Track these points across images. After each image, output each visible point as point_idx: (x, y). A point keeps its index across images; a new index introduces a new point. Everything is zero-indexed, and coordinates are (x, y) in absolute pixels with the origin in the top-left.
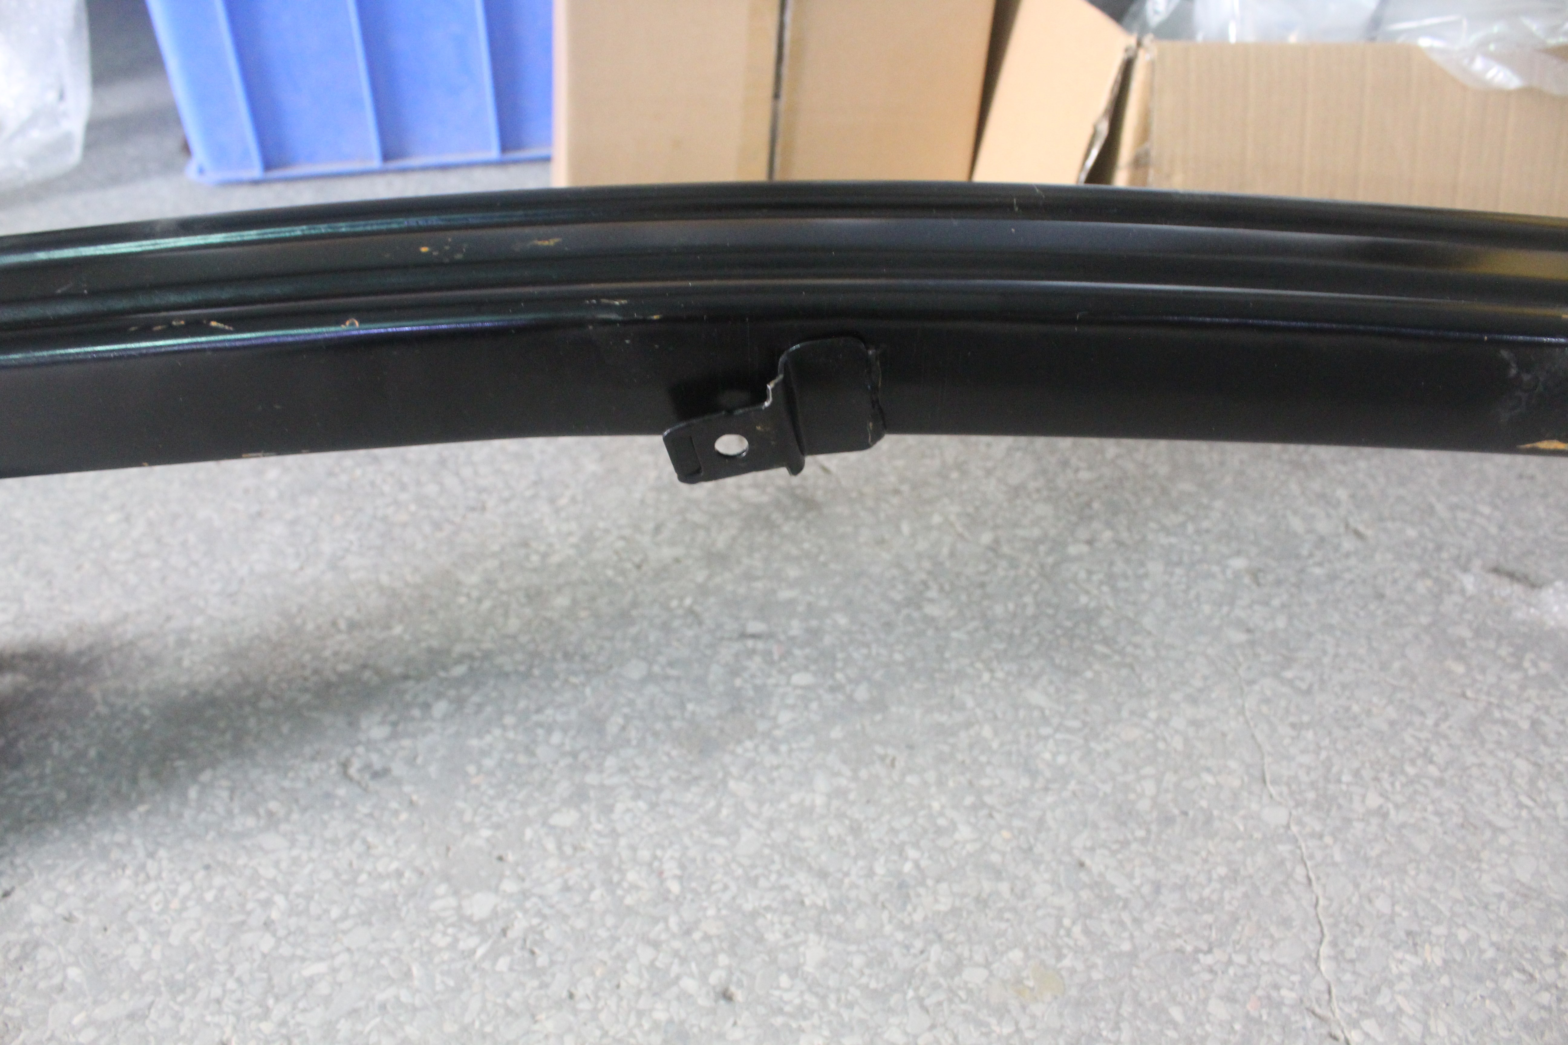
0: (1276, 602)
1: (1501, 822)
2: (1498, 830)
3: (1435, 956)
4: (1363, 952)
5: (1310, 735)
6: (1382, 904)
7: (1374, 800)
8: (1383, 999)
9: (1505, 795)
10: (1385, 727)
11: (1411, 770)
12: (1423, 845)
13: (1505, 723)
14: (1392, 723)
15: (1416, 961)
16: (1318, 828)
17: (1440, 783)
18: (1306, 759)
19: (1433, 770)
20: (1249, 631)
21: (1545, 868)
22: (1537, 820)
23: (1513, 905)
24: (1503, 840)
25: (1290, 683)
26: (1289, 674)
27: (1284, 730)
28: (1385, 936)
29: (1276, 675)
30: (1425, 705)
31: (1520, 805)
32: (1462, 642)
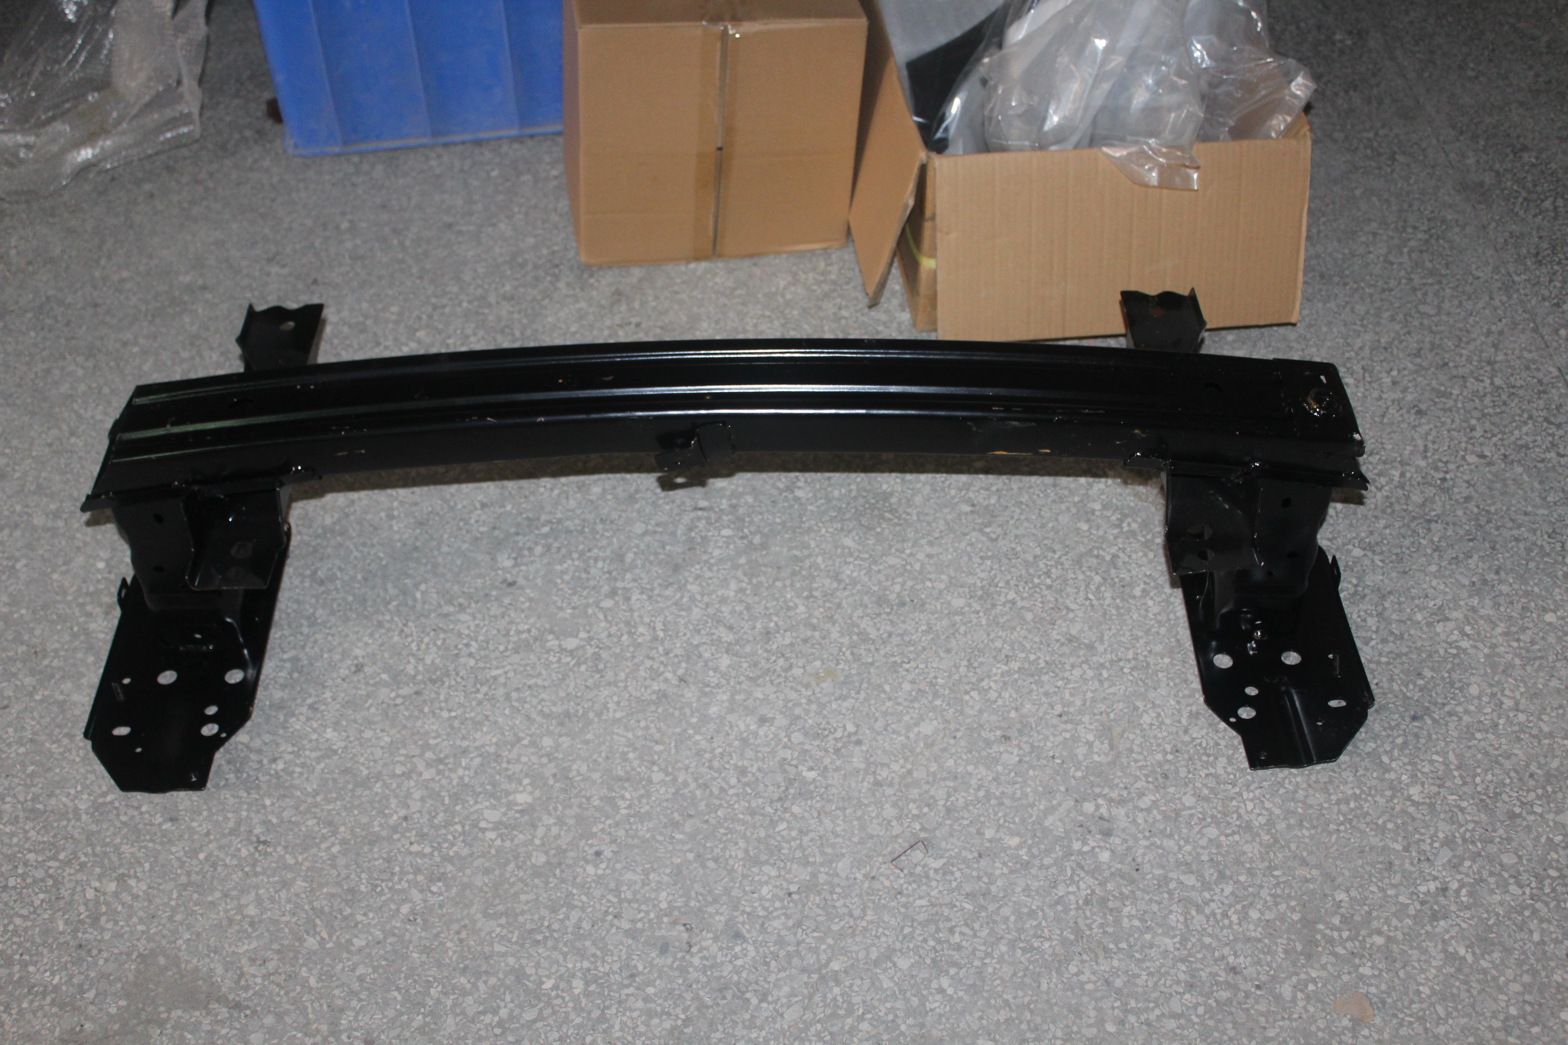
0: (994, 488)
1: (1073, 606)
2: (1069, 609)
3: (1015, 666)
4: (982, 663)
5: (989, 562)
6: (998, 644)
7: (1012, 595)
8: (984, 684)
9: (1081, 594)
10: (1031, 559)
11: (1036, 581)
12: (1029, 616)
13: (1097, 557)
14: (1035, 557)
15: (1005, 668)
16: (978, 608)
17: (1049, 587)
18: (983, 575)
19: (1048, 581)
20: (973, 505)
21: (1086, 628)
22: (1092, 606)
23: (1062, 644)
24: (1071, 615)
25: (987, 534)
26: (988, 530)
27: (977, 560)
28: (995, 658)
29: (981, 531)
30: (1057, 547)
31: (1087, 599)
32: (1093, 512)
